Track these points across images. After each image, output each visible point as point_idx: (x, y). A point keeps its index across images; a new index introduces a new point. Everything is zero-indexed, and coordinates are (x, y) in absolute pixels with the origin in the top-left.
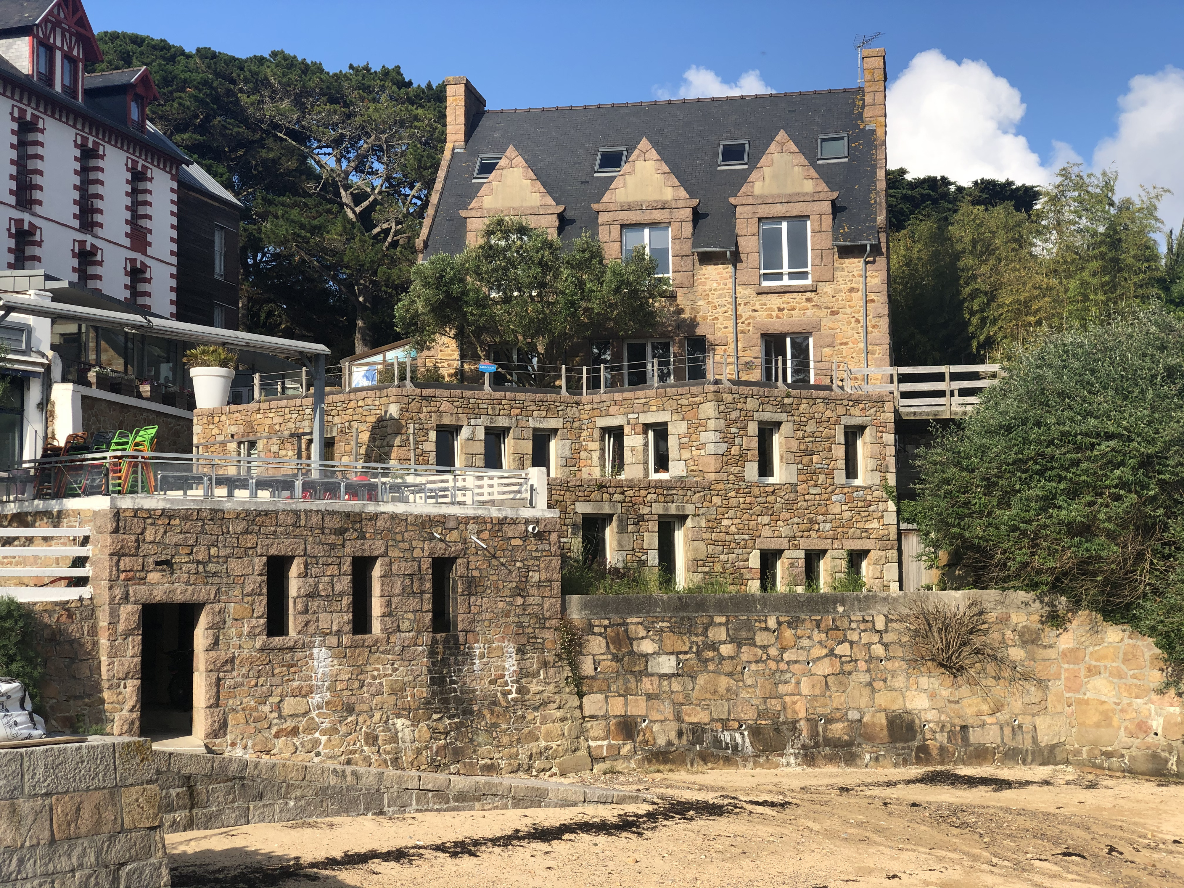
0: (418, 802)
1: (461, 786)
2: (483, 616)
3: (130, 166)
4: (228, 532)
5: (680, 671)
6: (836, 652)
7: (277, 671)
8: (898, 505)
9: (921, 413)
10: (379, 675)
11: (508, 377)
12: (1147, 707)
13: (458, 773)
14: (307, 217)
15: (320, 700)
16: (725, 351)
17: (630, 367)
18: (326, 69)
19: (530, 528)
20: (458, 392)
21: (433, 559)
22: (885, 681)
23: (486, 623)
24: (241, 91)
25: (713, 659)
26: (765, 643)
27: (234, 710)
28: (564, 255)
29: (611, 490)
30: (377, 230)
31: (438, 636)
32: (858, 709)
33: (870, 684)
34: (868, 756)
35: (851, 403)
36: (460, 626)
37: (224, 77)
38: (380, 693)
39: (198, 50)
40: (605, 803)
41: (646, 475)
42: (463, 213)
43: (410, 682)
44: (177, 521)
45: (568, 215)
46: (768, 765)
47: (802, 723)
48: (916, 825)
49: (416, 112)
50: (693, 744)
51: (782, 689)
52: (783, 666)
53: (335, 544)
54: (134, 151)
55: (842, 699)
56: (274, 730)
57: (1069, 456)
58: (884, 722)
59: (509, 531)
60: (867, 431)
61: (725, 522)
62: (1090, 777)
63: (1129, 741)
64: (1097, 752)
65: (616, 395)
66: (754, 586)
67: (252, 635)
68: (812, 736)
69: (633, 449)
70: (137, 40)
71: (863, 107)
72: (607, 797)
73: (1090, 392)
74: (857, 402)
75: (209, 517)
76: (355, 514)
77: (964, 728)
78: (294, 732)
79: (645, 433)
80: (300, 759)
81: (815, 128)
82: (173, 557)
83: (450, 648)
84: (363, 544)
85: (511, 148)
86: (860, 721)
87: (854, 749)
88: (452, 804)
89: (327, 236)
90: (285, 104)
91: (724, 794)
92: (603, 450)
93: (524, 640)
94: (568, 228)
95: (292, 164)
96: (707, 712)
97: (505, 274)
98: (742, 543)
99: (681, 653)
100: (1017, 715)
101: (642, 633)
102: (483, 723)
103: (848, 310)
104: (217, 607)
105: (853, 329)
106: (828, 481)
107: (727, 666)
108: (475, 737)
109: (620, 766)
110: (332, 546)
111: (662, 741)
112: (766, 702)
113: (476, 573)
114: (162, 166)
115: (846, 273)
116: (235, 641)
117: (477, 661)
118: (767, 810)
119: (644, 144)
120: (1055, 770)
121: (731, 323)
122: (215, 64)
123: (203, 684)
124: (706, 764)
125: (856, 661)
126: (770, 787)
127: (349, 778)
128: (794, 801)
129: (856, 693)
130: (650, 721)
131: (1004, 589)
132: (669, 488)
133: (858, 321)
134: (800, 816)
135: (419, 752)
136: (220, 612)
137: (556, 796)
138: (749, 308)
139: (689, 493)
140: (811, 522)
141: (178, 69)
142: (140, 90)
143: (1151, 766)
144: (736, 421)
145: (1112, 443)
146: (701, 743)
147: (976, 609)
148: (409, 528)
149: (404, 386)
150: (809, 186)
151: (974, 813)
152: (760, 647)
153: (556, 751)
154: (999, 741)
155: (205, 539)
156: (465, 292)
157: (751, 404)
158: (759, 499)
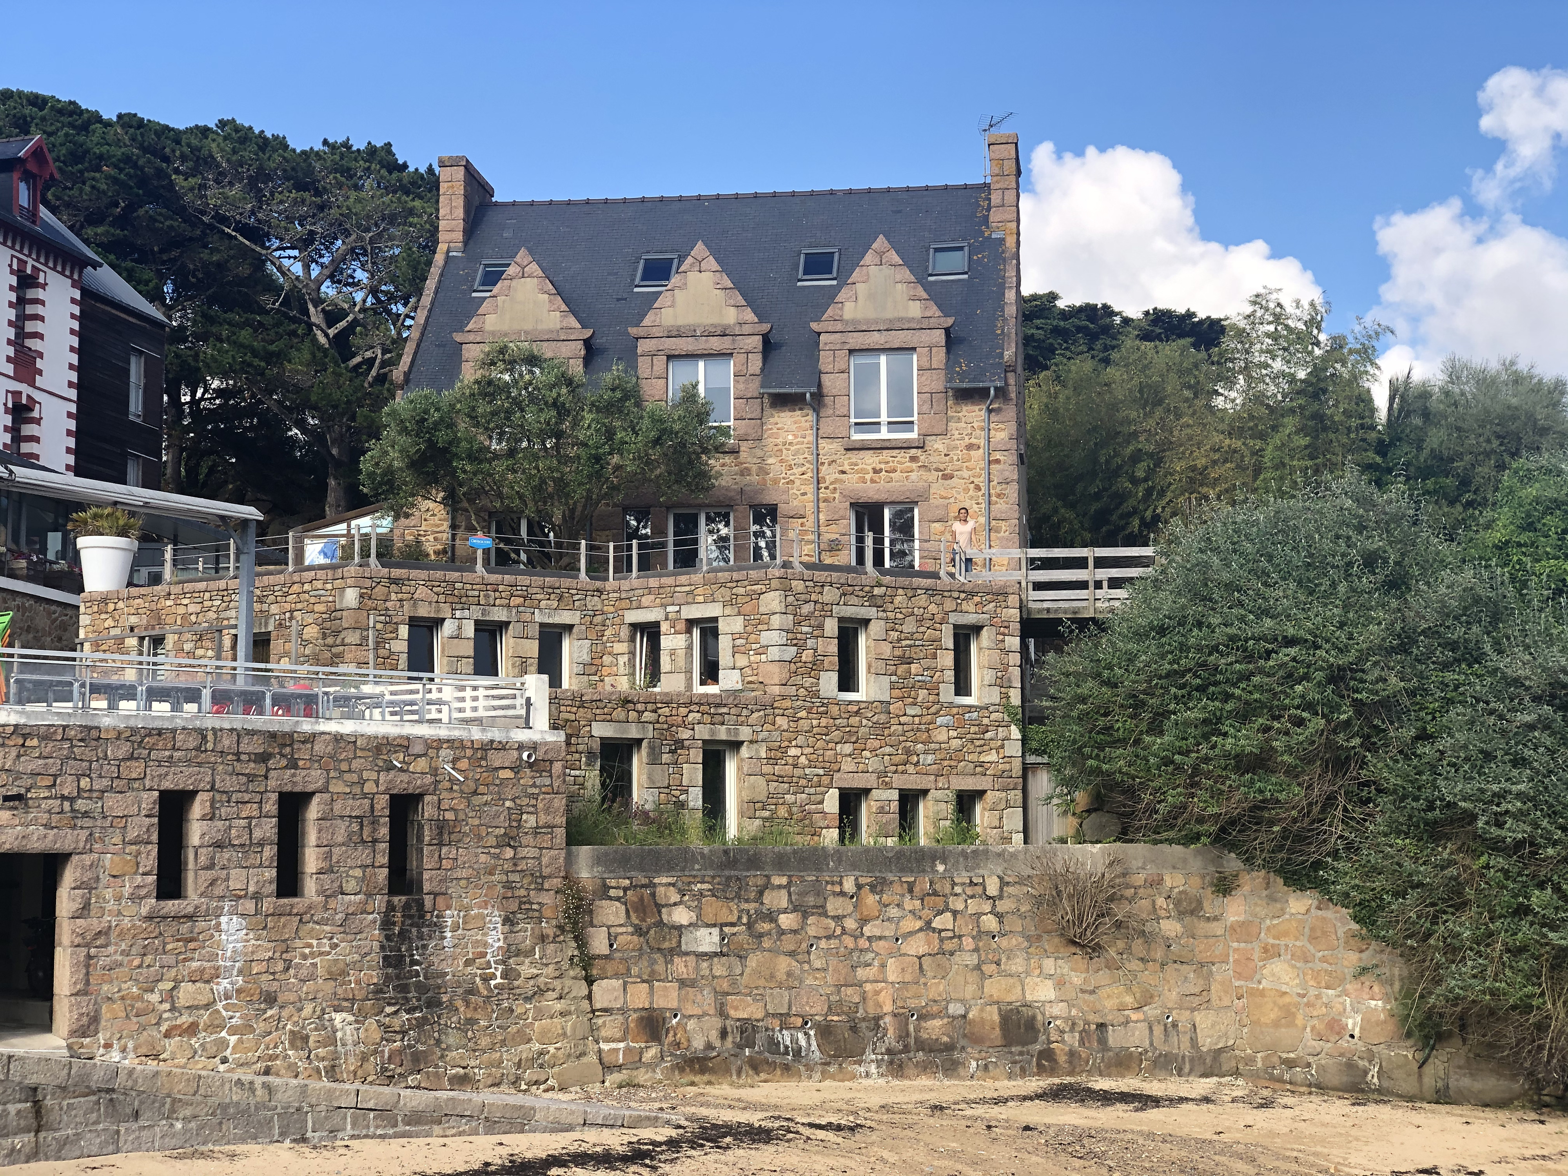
0: (354, 1125)
1: (414, 1104)
2: (459, 873)
3: (15, 267)
4: (106, 757)
5: (725, 950)
6: (934, 925)
7: (169, 947)
8: (1023, 731)
9: (1056, 610)
10: (312, 953)
11: (513, 555)
12: (1341, 1000)
13: (418, 1087)
14: (263, 340)
15: (229, 987)
16: (802, 525)
17: (676, 543)
18: (292, 144)
19: (525, 756)
20: (439, 574)
21: (392, 796)
22: (998, 964)
23: (463, 883)
24: (177, 171)
25: (769, 933)
26: (840, 912)
27: (109, 999)
28: (589, 395)
29: (640, 707)
30: (358, 359)
31: (395, 899)
32: (962, 1001)
33: (978, 967)
34: (974, 1064)
35: (963, 596)
36: (427, 887)
37: (154, 153)
38: (312, 977)
39: (120, 116)
40: (612, 1126)
41: (689, 686)
42: (458, 337)
43: (355, 963)
44: (35, 742)
45: (598, 342)
46: (841, 1076)
47: (888, 1019)
48: (1026, 1156)
49: (411, 204)
50: (740, 1047)
51: (861, 973)
52: (863, 943)
53: (256, 776)
54: (22, 248)
55: (941, 988)
56: (164, 1028)
57: (1238, 666)
58: (996, 1018)
59: (496, 759)
60: (985, 632)
61: (793, 752)
62: (1266, 1093)
63: (1318, 1045)
64: (1275, 1060)
65: (651, 580)
66: (831, 836)
67: (135, 898)
68: (900, 1037)
69: (673, 653)
70: (37, 101)
71: (989, 209)
72: (616, 1118)
73: (1265, 584)
74: (971, 594)
75: (79, 736)
76: (285, 735)
77: (1101, 1026)
78: (192, 1029)
79: (689, 631)
80: (200, 1066)
81: (927, 234)
82: (28, 790)
83: (411, 917)
84: (294, 775)
85: (523, 252)
86: (964, 1017)
87: (956, 1055)
88: (401, 1128)
89: (289, 367)
90: (234, 192)
91: (777, 1114)
92: (632, 653)
93: (514, 906)
94: (598, 361)
95: (244, 270)
96: (761, 1004)
97: (508, 418)
98: (815, 779)
99: (726, 925)
100: (1171, 1010)
101: (675, 897)
102: (454, 1019)
103: (966, 474)
104: (87, 859)
105: (971, 498)
106: (931, 698)
107: (789, 943)
108: (443, 1037)
109: (642, 1076)
110: (251, 778)
111: (698, 1043)
112: (839, 992)
113: (450, 816)
114: (59, 268)
115: (963, 425)
116: (111, 905)
117: (448, 934)
118: (830, 1136)
119: (700, 249)
120: (1220, 1084)
121: (810, 489)
122: (142, 135)
123: (67, 964)
124: (758, 1074)
125: (960, 937)
126: (836, 1105)
127: (259, 1093)
128: (869, 1123)
129: (960, 979)
130: (684, 1016)
131: (1156, 842)
132: (718, 705)
133: (978, 488)
134: (873, 1144)
135: (364, 1058)
136: (91, 865)
137: (546, 1117)
138: (835, 468)
139: (745, 712)
140: (908, 752)
141: (93, 141)
142: (32, 167)
143: (1345, 1079)
144: (808, 617)
145: (1293, 651)
146: (752, 1046)
147: (1118, 869)
148: (359, 753)
149: (368, 565)
150: (915, 310)
151: (1105, 1139)
152: (833, 918)
153: (554, 1056)
154: (1147, 1043)
155: (72, 767)
156: (455, 441)
157: (830, 595)
158: (838, 722)
